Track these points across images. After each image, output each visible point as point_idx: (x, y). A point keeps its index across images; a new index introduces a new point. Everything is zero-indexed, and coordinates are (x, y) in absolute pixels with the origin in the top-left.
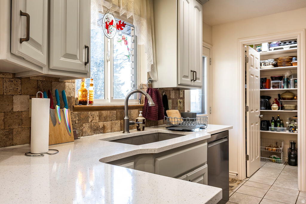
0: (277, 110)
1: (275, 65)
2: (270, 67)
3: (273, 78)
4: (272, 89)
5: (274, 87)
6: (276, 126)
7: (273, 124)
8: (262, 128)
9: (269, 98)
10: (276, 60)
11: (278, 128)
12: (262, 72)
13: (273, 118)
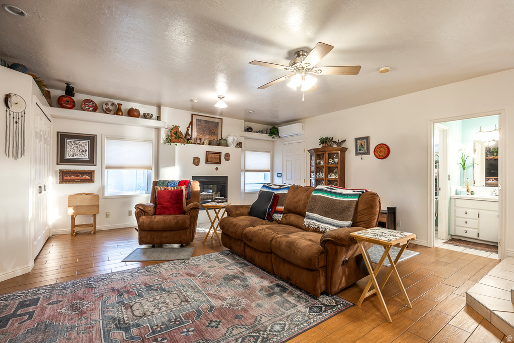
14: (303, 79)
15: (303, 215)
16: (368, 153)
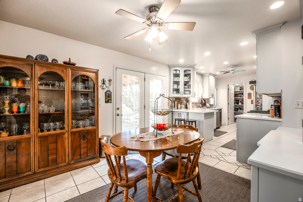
0: (241, 105)
1: (241, 89)
2: (239, 90)
3: (239, 94)
4: (239, 97)
5: (240, 97)
6: (240, 110)
7: (239, 109)
8: (235, 111)
9: (238, 101)
10: (241, 87)
11: (241, 111)
12: (235, 92)
13: (239, 107)
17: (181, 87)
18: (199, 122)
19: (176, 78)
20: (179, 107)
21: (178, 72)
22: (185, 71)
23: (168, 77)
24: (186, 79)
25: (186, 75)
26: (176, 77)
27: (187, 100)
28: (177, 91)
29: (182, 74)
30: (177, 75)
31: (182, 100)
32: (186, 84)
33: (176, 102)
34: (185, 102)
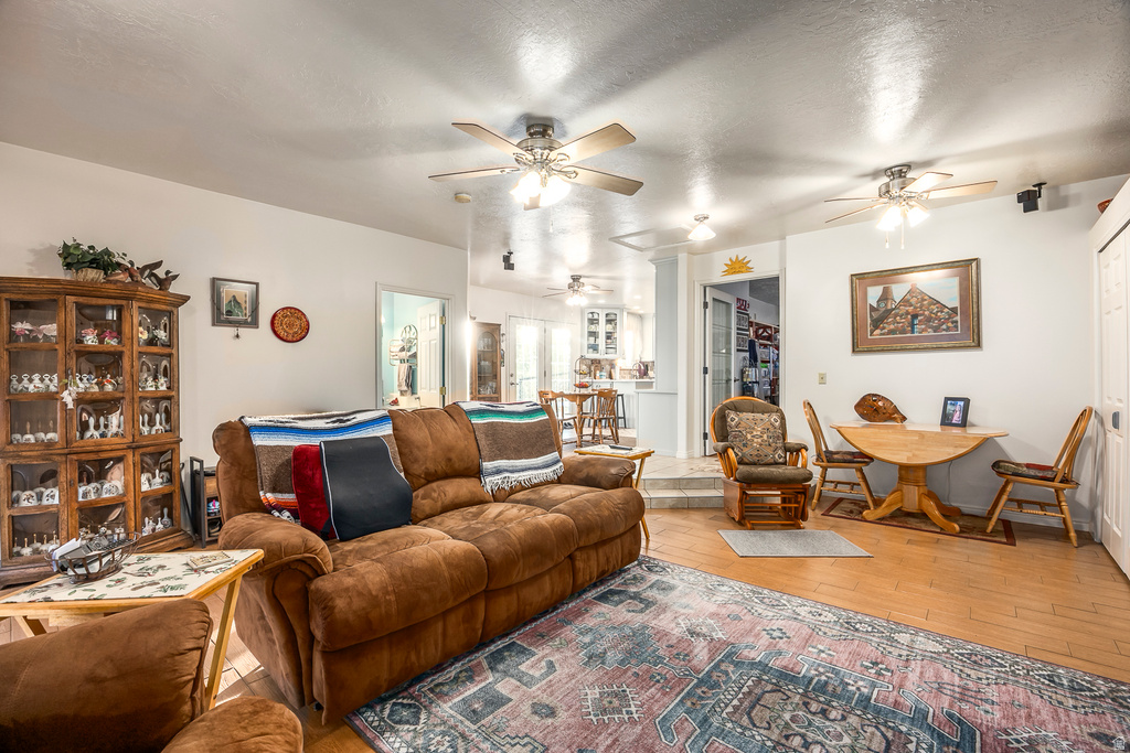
14: (544, 183)
15: (477, 473)
16: (254, 323)
17: (601, 341)
18: (629, 396)
19: (593, 327)
20: (598, 375)
21: (596, 316)
22: (607, 315)
23: (579, 323)
24: (609, 328)
25: (609, 321)
26: (592, 324)
27: (612, 366)
28: (595, 348)
29: (602, 320)
30: (593, 321)
31: (603, 363)
32: (609, 336)
33: (592, 368)
34: (608, 367)
